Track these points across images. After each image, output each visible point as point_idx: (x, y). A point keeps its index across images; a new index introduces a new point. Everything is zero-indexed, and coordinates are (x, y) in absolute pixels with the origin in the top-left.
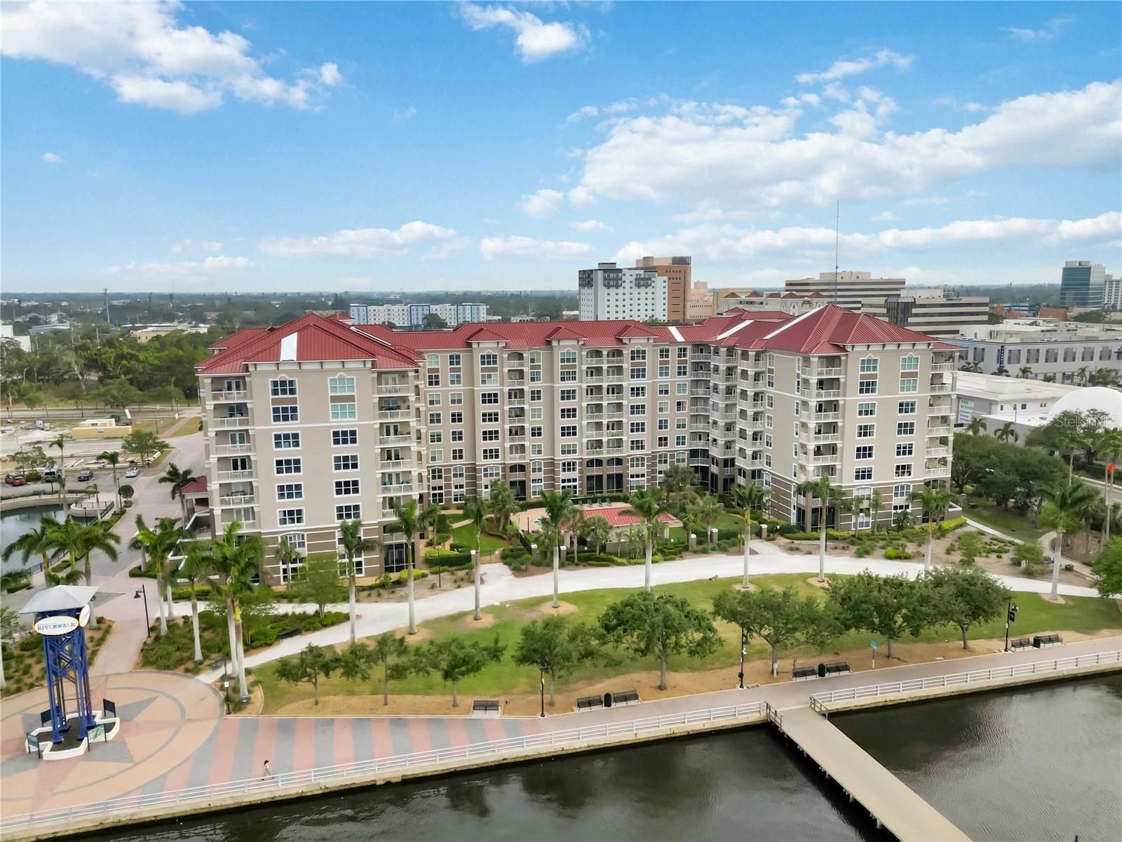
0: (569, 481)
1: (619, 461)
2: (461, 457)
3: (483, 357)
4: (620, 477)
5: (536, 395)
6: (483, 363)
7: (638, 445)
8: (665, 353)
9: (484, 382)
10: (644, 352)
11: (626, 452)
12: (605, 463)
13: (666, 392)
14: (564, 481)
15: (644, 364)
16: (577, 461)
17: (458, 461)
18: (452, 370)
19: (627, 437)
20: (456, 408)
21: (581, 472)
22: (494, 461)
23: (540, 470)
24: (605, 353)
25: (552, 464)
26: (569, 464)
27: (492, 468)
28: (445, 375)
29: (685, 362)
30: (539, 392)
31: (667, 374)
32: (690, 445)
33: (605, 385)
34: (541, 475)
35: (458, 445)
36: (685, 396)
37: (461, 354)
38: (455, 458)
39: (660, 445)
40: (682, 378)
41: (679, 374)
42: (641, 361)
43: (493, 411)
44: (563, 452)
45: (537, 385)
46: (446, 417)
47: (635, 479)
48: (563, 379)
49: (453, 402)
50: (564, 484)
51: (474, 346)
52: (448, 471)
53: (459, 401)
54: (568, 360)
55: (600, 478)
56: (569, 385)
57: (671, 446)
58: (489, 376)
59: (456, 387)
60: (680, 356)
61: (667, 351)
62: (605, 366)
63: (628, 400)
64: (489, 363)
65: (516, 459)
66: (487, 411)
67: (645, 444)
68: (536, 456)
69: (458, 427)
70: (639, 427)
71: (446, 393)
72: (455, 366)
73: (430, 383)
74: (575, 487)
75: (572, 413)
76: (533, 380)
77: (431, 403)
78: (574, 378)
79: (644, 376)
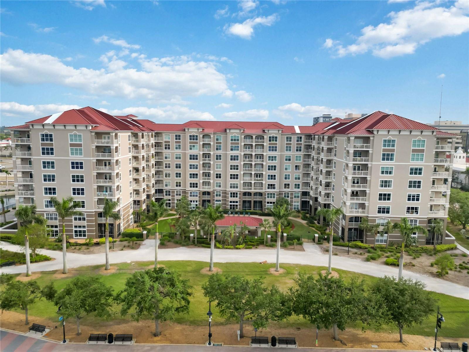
0: (234, 202)
1: (261, 194)
2: (180, 186)
3: (190, 136)
4: (261, 202)
5: (218, 157)
6: (190, 139)
7: (272, 186)
8: (289, 139)
9: (191, 149)
10: (276, 138)
11: (265, 190)
12: (253, 195)
13: (290, 160)
14: (231, 202)
15: (276, 144)
16: (238, 192)
17: (178, 188)
18: (176, 142)
19: (266, 182)
20: (178, 162)
21: (240, 198)
22: (195, 189)
23: (220, 195)
24: (254, 137)
25: (225, 193)
26: (234, 194)
27: (194, 193)
28: (173, 145)
29: (301, 144)
30: (220, 156)
31: (290, 150)
32: (302, 189)
33: (254, 154)
34: (220, 198)
35: (179, 180)
36: (300, 163)
37: (181, 135)
38: (177, 186)
39: (285, 187)
40: (299, 153)
41: (297, 150)
42: (275, 142)
43: (195, 164)
44: (231, 187)
45: (219, 152)
46: (173, 166)
47: (269, 204)
48: (232, 150)
49: (177, 158)
50: (231, 204)
51: (186, 130)
52: (173, 192)
53: (180, 158)
54: (235, 140)
55: (250, 202)
56: (235, 153)
57: (292, 189)
58: (194, 146)
59: (178, 150)
60: (298, 141)
61: (291, 138)
62: (254, 144)
63: (267, 163)
64: (194, 139)
65: (206, 189)
66: (192, 164)
67: (276, 186)
68: (218, 188)
69: (178, 171)
70: (273, 177)
71: (173, 153)
72: (178, 140)
73: (166, 148)
74: (237, 206)
75: (236, 167)
76: (217, 149)
77: (166, 158)
78: (238, 150)
79: (276, 150)
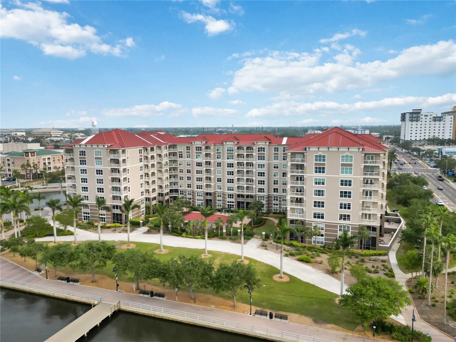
0: (231, 202)
1: (252, 197)
2: (190, 187)
3: (196, 147)
5: (219, 165)
6: (196, 150)
7: (261, 190)
8: (276, 149)
9: (197, 158)
10: (264, 149)
11: (255, 193)
12: (245, 197)
13: (277, 167)
14: (228, 202)
15: (264, 154)
16: (234, 194)
17: (189, 189)
19: (256, 186)
20: (189, 168)
21: (235, 199)
22: (200, 190)
23: (220, 196)
24: (245, 148)
25: (224, 194)
26: (231, 195)
27: (200, 193)
28: (185, 155)
30: (220, 163)
31: (277, 159)
34: (221, 198)
35: (189, 182)
37: (190, 146)
38: (188, 187)
39: (274, 192)
40: (285, 161)
41: (284, 159)
42: (263, 152)
43: (200, 170)
44: (228, 190)
45: (219, 160)
46: (185, 171)
48: (228, 158)
49: (188, 165)
50: (228, 204)
52: (186, 192)
53: (190, 165)
54: (230, 150)
55: (243, 203)
56: (230, 161)
57: (280, 193)
58: (199, 156)
59: (189, 159)
60: (284, 151)
62: (245, 154)
63: (256, 170)
64: (199, 150)
65: (209, 190)
66: (198, 170)
67: (265, 190)
68: (219, 190)
69: (189, 175)
70: (262, 182)
71: (185, 161)
72: (188, 151)
73: (180, 157)
74: (233, 205)
75: (231, 173)
76: (218, 158)
77: (180, 164)
78: (233, 158)
79: (264, 159)
